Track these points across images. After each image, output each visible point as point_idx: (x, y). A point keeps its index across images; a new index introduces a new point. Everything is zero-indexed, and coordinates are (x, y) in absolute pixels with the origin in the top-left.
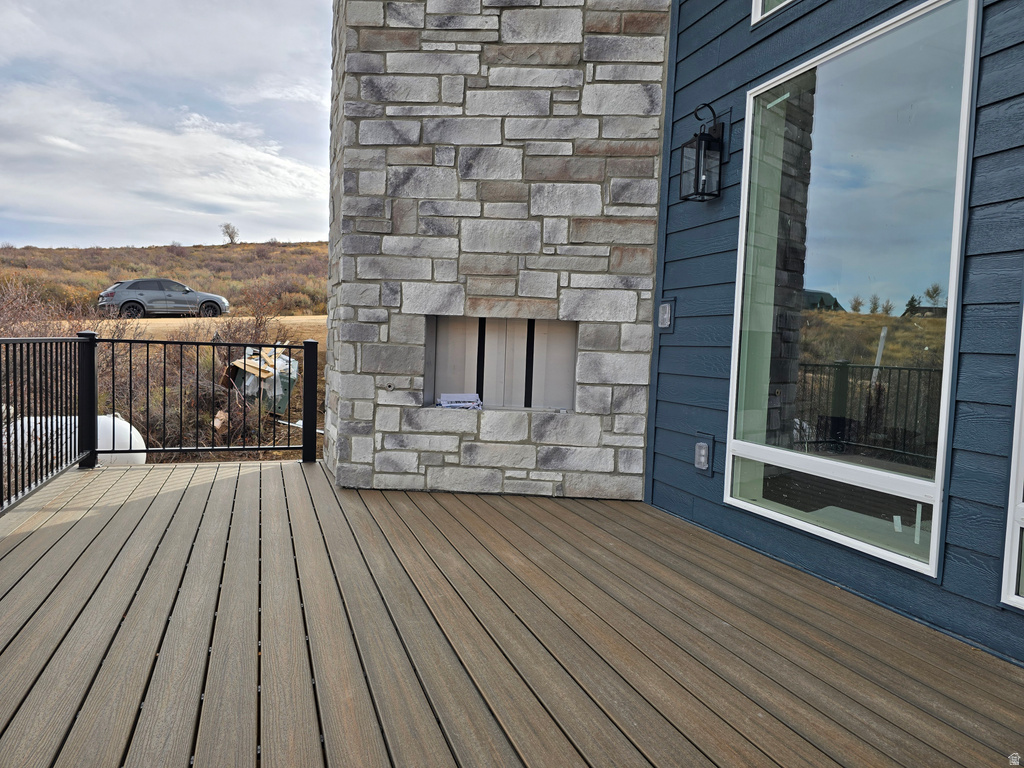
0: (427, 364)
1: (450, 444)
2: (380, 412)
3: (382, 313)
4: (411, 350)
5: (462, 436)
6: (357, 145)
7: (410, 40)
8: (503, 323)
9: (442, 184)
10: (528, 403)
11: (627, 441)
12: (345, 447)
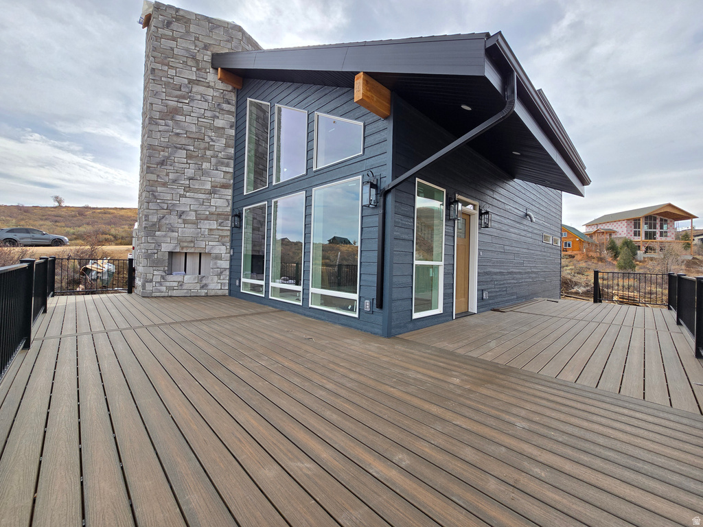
0: (169, 264)
1: (176, 284)
2: (154, 277)
3: (156, 251)
4: (164, 260)
5: (179, 282)
6: (148, 209)
7: (164, 185)
8: (192, 253)
9: (173, 219)
10: (200, 274)
11: (224, 281)
12: (144, 286)
